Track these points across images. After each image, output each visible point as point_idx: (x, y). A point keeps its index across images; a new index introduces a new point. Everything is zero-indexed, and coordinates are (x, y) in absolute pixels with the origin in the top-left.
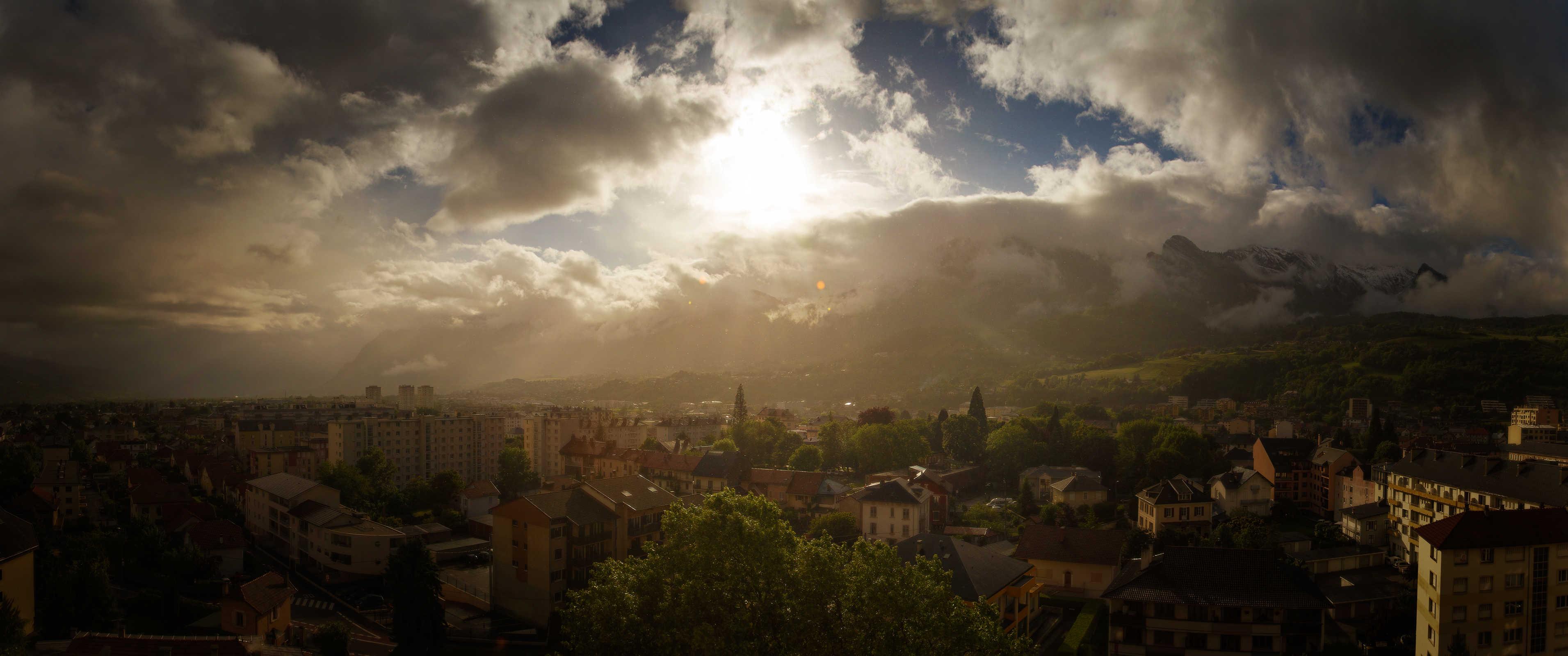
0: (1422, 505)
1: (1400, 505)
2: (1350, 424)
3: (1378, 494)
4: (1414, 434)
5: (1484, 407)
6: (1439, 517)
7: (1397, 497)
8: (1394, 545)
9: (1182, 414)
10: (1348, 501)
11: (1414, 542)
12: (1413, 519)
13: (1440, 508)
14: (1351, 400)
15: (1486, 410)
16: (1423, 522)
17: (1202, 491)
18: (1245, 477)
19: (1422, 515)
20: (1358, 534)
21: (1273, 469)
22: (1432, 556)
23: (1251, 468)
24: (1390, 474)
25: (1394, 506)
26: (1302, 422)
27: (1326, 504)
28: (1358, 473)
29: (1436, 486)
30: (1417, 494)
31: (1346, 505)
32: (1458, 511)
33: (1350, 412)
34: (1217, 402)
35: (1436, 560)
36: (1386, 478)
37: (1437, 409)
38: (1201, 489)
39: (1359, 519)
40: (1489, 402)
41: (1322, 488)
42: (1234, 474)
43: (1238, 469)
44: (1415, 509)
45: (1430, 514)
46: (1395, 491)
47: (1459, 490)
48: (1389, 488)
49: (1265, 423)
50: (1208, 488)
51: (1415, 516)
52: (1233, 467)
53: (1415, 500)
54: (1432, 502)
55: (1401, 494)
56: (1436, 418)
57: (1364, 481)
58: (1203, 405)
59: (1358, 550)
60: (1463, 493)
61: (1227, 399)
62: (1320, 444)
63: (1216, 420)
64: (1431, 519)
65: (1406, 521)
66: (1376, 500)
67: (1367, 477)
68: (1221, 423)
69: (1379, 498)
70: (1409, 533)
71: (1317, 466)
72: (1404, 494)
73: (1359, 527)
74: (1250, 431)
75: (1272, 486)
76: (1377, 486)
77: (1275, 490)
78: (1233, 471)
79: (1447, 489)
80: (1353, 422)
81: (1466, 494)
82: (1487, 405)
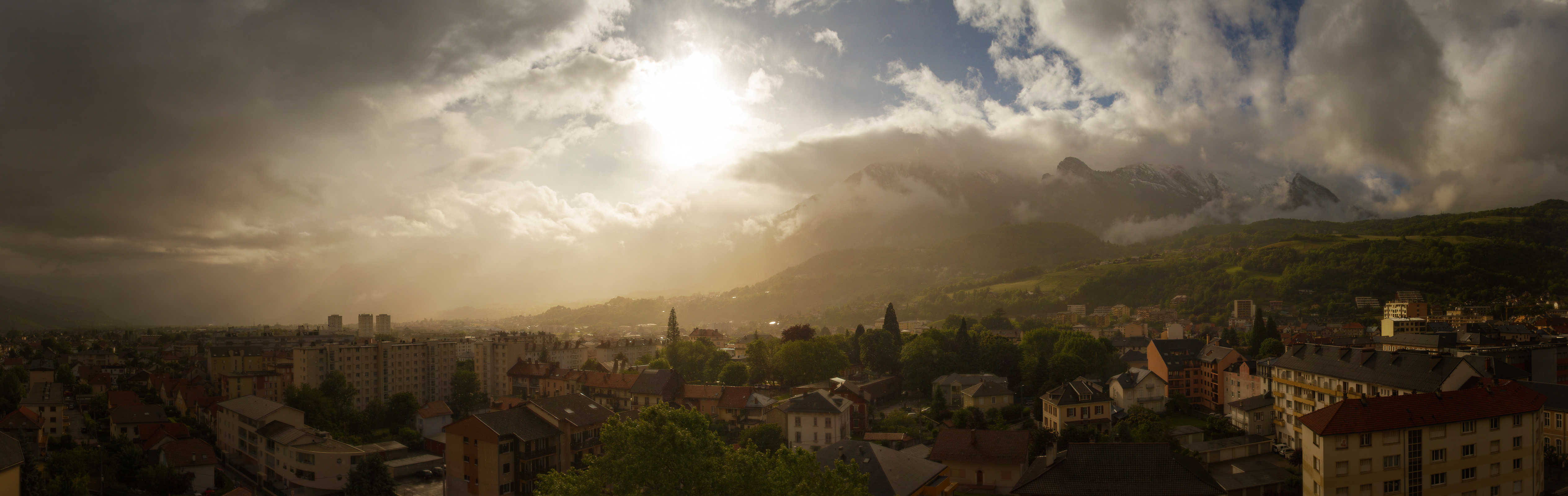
0: (1304, 396)
1: (1283, 396)
2: (1236, 324)
3: (1263, 387)
4: (1295, 331)
5: (1359, 303)
6: (1320, 406)
7: (1281, 389)
8: (1280, 433)
9: (1081, 321)
10: (1236, 394)
11: (1298, 430)
12: (1297, 409)
13: (1321, 398)
14: (1236, 303)
15: (1360, 306)
16: (1305, 412)
17: (1101, 391)
18: (1140, 378)
19: (1305, 404)
20: (1246, 424)
21: (1166, 369)
22: (1315, 443)
23: (1146, 368)
24: (1274, 368)
25: (1279, 398)
26: (1192, 324)
27: (1216, 399)
28: (1244, 368)
29: (1316, 378)
30: (1299, 385)
31: (1234, 399)
32: (1337, 401)
33: (1235, 313)
34: (1113, 309)
35: (1318, 446)
36: (1270, 372)
37: (1315, 306)
38: (1100, 389)
39: (1247, 411)
40: (1363, 299)
41: (1212, 384)
42: (1130, 374)
43: (1133, 370)
44: (1299, 400)
45: (1312, 403)
46: (1279, 384)
47: (1337, 380)
48: (1273, 382)
49: (1158, 325)
50: (1106, 388)
51: (1298, 406)
52: (1129, 368)
53: (1298, 391)
54: (1314, 392)
55: (1285, 387)
56: (1314, 315)
57: (1250, 376)
58: (1099, 312)
59: (1247, 440)
60: (1341, 384)
61: (1122, 306)
62: (1209, 343)
63: (1112, 325)
64: (1313, 408)
65: (1290, 411)
66: (1262, 393)
67: (1253, 372)
68: (1116, 328)
69: (1265, 390)
70: (1293, 422)
71: (1207, 364)
72: (1288, 386)
73: (1247, 418)
74: (1143, 334)
75: (1166, 383)
76: (1262, 380)
77: (1169, 388)
78: (1129, 372)
79: (1327, 380)
80: (1239, 322)
81: (1345, 384)
82: (1361, 301)
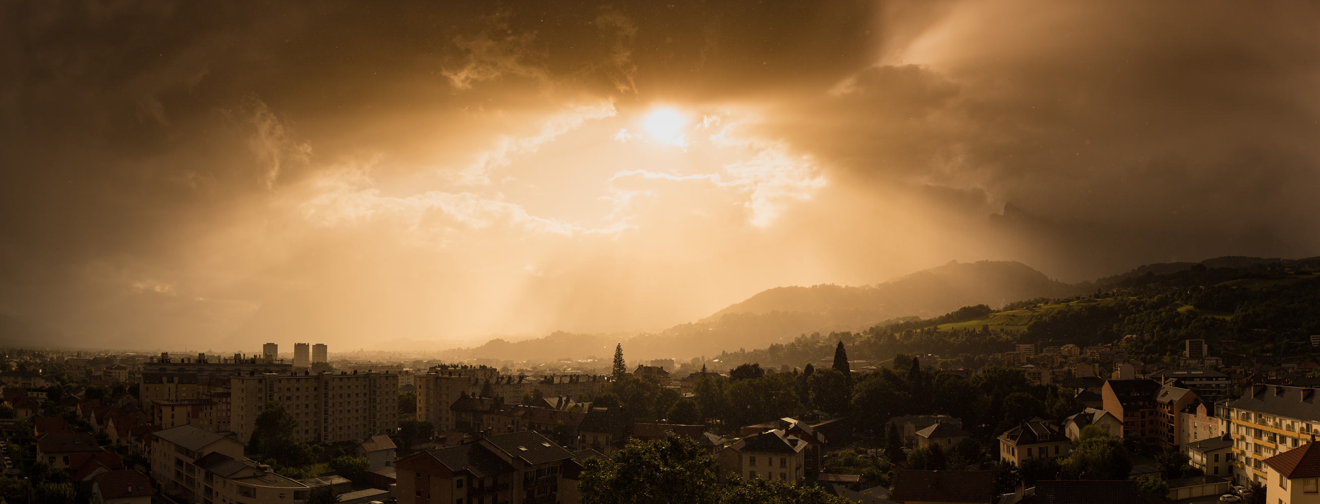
0: (1265, 438)
1: (1243, 438)
2: (1187, 364)
3: (1220, 428)
4: (1249, 371)
5: (1314, 342)
6: (1282, 449)
7: (1240, 431)
8: (1238, 475)
9: (1029, 361)
10: (1192, 435)
11: (1258, 473)
12: (1256, 452)
13: (1283, 440)
14: (1187, 342)
15: (1315, 345)
16: (1267, 455)
17: (1057, 431)
18: (1096, 418)
19: (1265, 447)
20: (1204, 465)
21: (1121, 410)
22: (1281, 485)
23: (1101, 408)
24: (1233, 410)
25: (1238, 440)
26: (1142, 364)
27: (1172, 439)
28: (1201, 410)
29: (1278, 420)
30: (1260, 427)
31: (1191, 441)
32: (1301, 443)
33: (1187, 352)
34: (1062, 348)
35: (1285, 489)
36: (1229, 414)
37: (1269, 346)
38: (1056, 429)
39: (1205, 452)
40: (1317, 337)
41: (1168, 425)
42: (1086, 414)
43: (1089, 410)
44: (1259, 442)
45: (1273, 446)
46: (1238, 426)
47: (1300, 423)
48: (1232, 424)
49: (1107, 366)
50: (1062, 428)
51: (1258, 449)
52: (1085, 408)
53: (1259, 434)
54: (1275, 435)
55: (1244, 429)
56: (1268, 354)
57: (1208, 417)
58: (1048, 352)
59: (1204, 480)
60: (1304, 425)
61: (1071, 346)
62: (1164, 384)
63: (1061, 365)
64: (1274, 451)
65: (1250, 453)
66: (1220, 434)
67: (1211, 413)
68: (1066, 368)
69: (1223, 432)
70: (1253, 465)
71: (1162, 405)
72: (1247, 428)
73: (1205, 459)
74: (1095, 374)
75: (1121, 424)
76: (1220, 421)
77: (1124, 428)
78: (1085, 412)
79: (1289, 422)
80: (1190, 361)
81: (1308, 425)
82: (1316, 340)
